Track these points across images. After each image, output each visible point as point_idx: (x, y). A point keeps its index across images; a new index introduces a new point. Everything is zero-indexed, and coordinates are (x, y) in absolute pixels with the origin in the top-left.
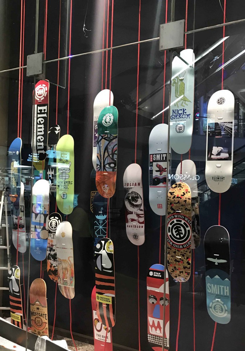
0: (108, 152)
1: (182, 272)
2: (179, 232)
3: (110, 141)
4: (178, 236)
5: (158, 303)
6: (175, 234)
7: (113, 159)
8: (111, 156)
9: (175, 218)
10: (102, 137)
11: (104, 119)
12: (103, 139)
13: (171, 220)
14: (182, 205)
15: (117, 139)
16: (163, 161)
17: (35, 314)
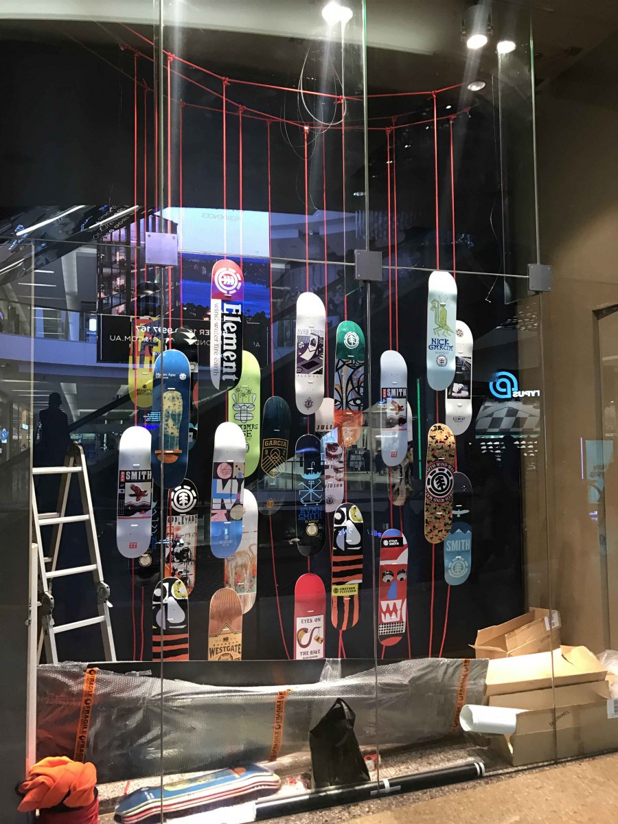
0: (352, 383)
1: (441, 531)
2: (441, 483)
3: (356, 369)
4: (440, 489)
5: (395, 579)
6: (436, 486)
7: (358, 393)
8: (356, 389)
9: (437, 467)
10: (344, 362)
11: (346, 337)
12: (345, 366)
13: (431, 470)
14: (446, 451)
15: (363, 367)
16: (399, 397)
17: (219, 651)
